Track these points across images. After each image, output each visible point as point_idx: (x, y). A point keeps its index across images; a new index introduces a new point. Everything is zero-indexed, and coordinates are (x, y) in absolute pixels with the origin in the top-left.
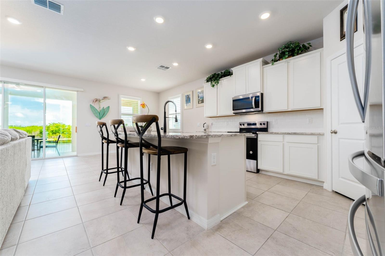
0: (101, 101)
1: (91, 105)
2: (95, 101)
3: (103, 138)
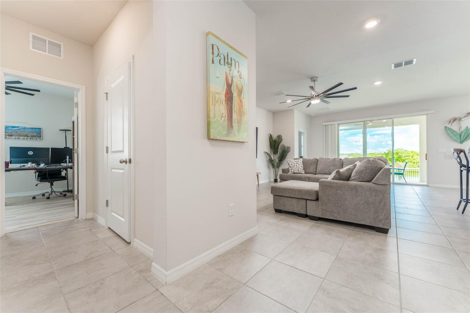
0: (462, 120)
1: (445, 127)
2: (452, 121)
3: (462, 166)
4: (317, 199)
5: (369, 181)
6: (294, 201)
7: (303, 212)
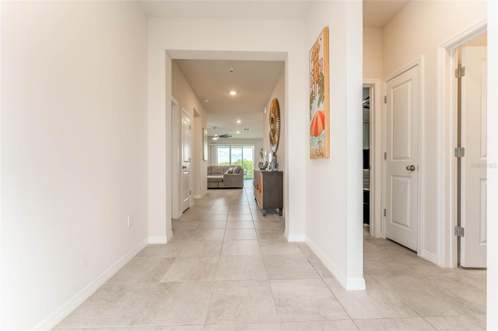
4: (223, 181)
5: (238, 173)
6: (214, 183)
7: (217, 187)
